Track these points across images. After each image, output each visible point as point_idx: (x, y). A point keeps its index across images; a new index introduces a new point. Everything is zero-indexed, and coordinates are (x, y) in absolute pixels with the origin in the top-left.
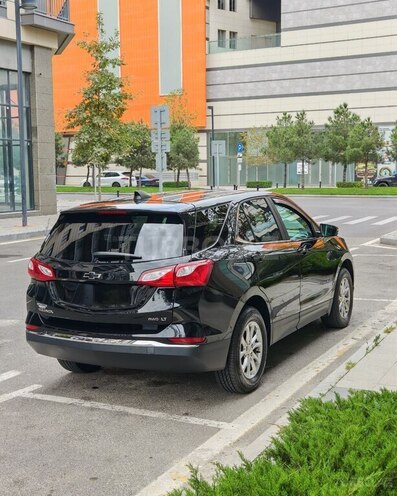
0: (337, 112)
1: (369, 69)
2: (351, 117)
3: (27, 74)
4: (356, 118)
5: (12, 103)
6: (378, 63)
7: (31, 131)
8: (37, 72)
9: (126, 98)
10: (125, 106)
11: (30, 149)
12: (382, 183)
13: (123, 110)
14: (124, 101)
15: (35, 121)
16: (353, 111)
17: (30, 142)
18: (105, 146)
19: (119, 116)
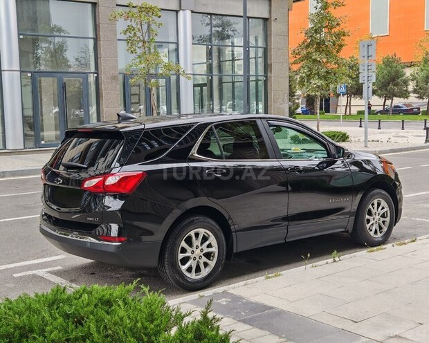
3: (265, 20)
5: (251, 45)
7: (267, 67)
8: (273, 18)
9: (344, 35)
10: (343, 43)
11: (266, 82)
13: (341, 46)
14: (343, 38)
15: (271, 59)
17: (266, 77)
18: (325, 78)
19: (338, 52)
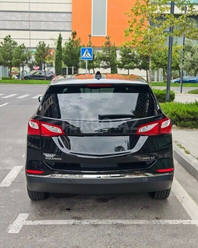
0: (5, 39)
1: (14, 18)
2: (12, 42)
4: (15, 44)
6: (18, 16)
12: (26, 78)
16: (13, 40)
